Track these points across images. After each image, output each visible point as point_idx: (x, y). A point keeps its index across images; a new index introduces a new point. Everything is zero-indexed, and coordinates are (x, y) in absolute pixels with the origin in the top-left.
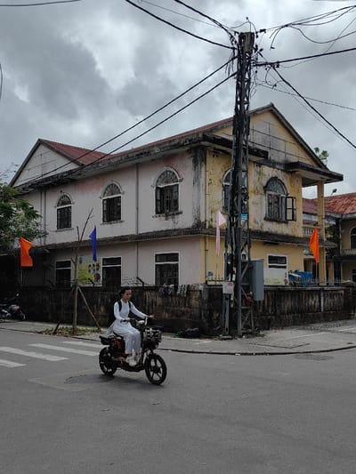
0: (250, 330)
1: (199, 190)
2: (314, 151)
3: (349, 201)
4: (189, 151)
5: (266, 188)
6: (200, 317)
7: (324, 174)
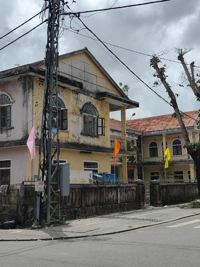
0: (58, 220)
1: (27, 110)
2: (119, 85)
3: (148, 123)
4: (20, 79)
5: (81, 111)
6: (17, 212)
7: (125, 101)
